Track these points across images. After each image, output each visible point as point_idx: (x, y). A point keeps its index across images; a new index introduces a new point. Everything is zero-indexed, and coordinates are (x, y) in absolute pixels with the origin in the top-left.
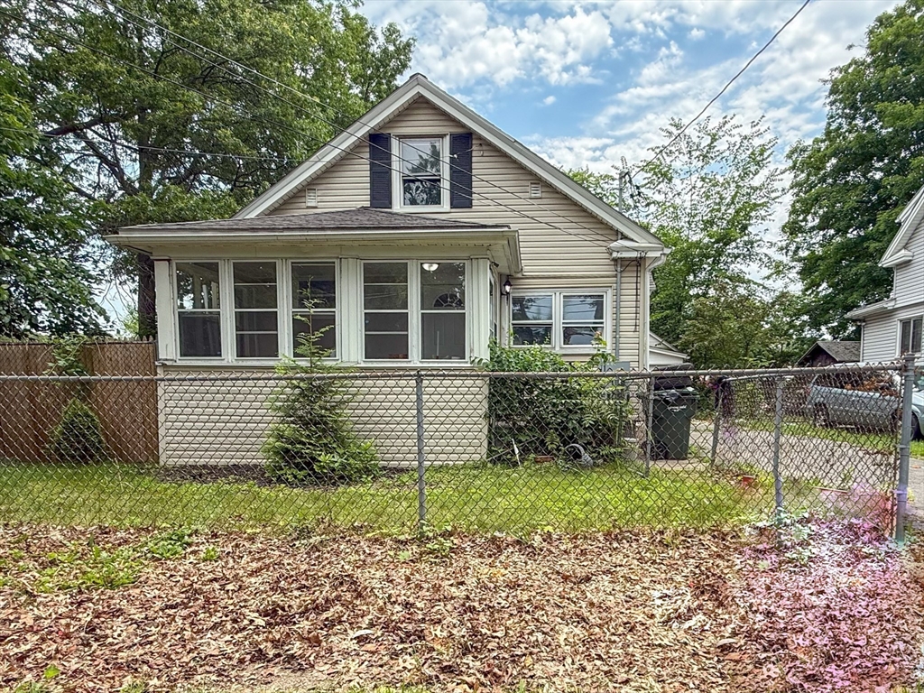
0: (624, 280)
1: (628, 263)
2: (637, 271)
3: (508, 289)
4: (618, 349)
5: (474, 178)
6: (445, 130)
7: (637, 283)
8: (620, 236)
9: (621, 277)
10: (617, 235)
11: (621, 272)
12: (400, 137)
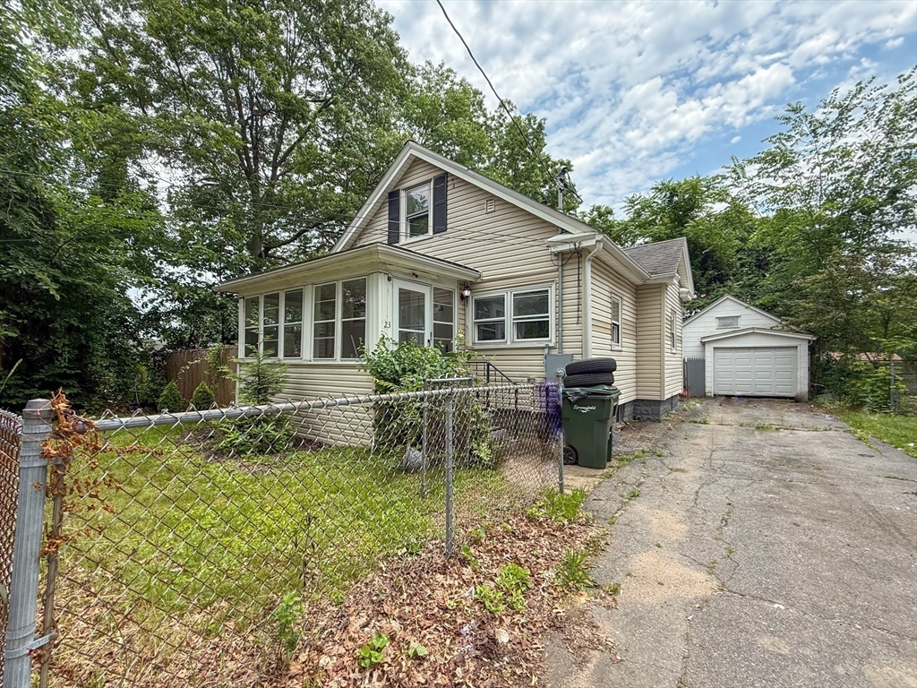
0: (565, 273)
1: (569, 255)
2: (579, 262)
3: (467, 293)
4: (560, 342)
5: (449, 207)
6: (431, 176)
7: (579, 274)
8: (560, 231)
9: (563, 271)
10: (558, 230)
11: (562, 265)
12: (406, 189)
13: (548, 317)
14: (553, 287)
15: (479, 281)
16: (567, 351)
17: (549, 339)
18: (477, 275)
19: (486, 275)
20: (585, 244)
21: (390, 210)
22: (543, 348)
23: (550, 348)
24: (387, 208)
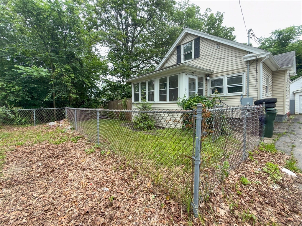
0: (250, 68)
1: (253, 61)
2: (257, 64)
3: (208, 78)
4: (248, 93)
5: (200, 49)
6: (193, 39)
7: (257, 68)
8: (248, 53)
9: (249, 67)
10: (247, 53)
11: (249, 65)
12: (183, 44)
13: (242, 85)
14: (245, 73)
15: (213, 73)
16: (250, 97)
17: (243, 92)
18: (212, 71)
19: (215, 71)
20: (260, 57)
21: (177, 52)
22: (240, 96)
23: (243, 96)
24: (176, 52)
